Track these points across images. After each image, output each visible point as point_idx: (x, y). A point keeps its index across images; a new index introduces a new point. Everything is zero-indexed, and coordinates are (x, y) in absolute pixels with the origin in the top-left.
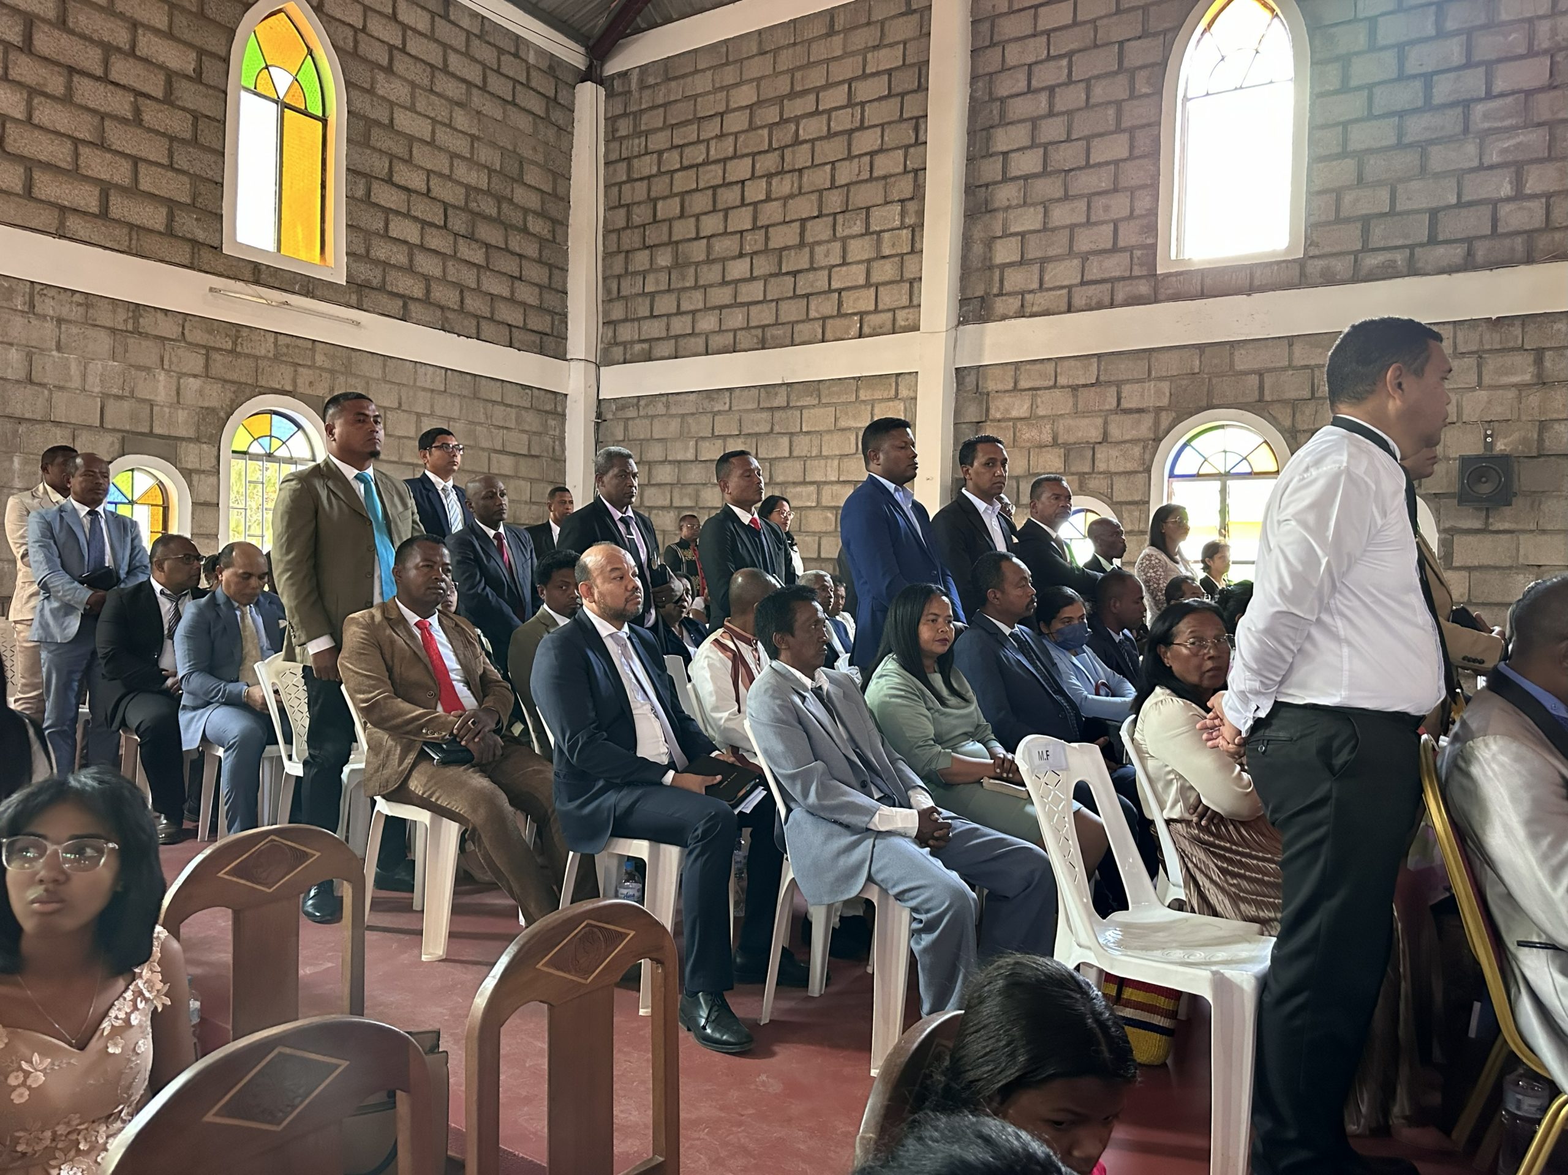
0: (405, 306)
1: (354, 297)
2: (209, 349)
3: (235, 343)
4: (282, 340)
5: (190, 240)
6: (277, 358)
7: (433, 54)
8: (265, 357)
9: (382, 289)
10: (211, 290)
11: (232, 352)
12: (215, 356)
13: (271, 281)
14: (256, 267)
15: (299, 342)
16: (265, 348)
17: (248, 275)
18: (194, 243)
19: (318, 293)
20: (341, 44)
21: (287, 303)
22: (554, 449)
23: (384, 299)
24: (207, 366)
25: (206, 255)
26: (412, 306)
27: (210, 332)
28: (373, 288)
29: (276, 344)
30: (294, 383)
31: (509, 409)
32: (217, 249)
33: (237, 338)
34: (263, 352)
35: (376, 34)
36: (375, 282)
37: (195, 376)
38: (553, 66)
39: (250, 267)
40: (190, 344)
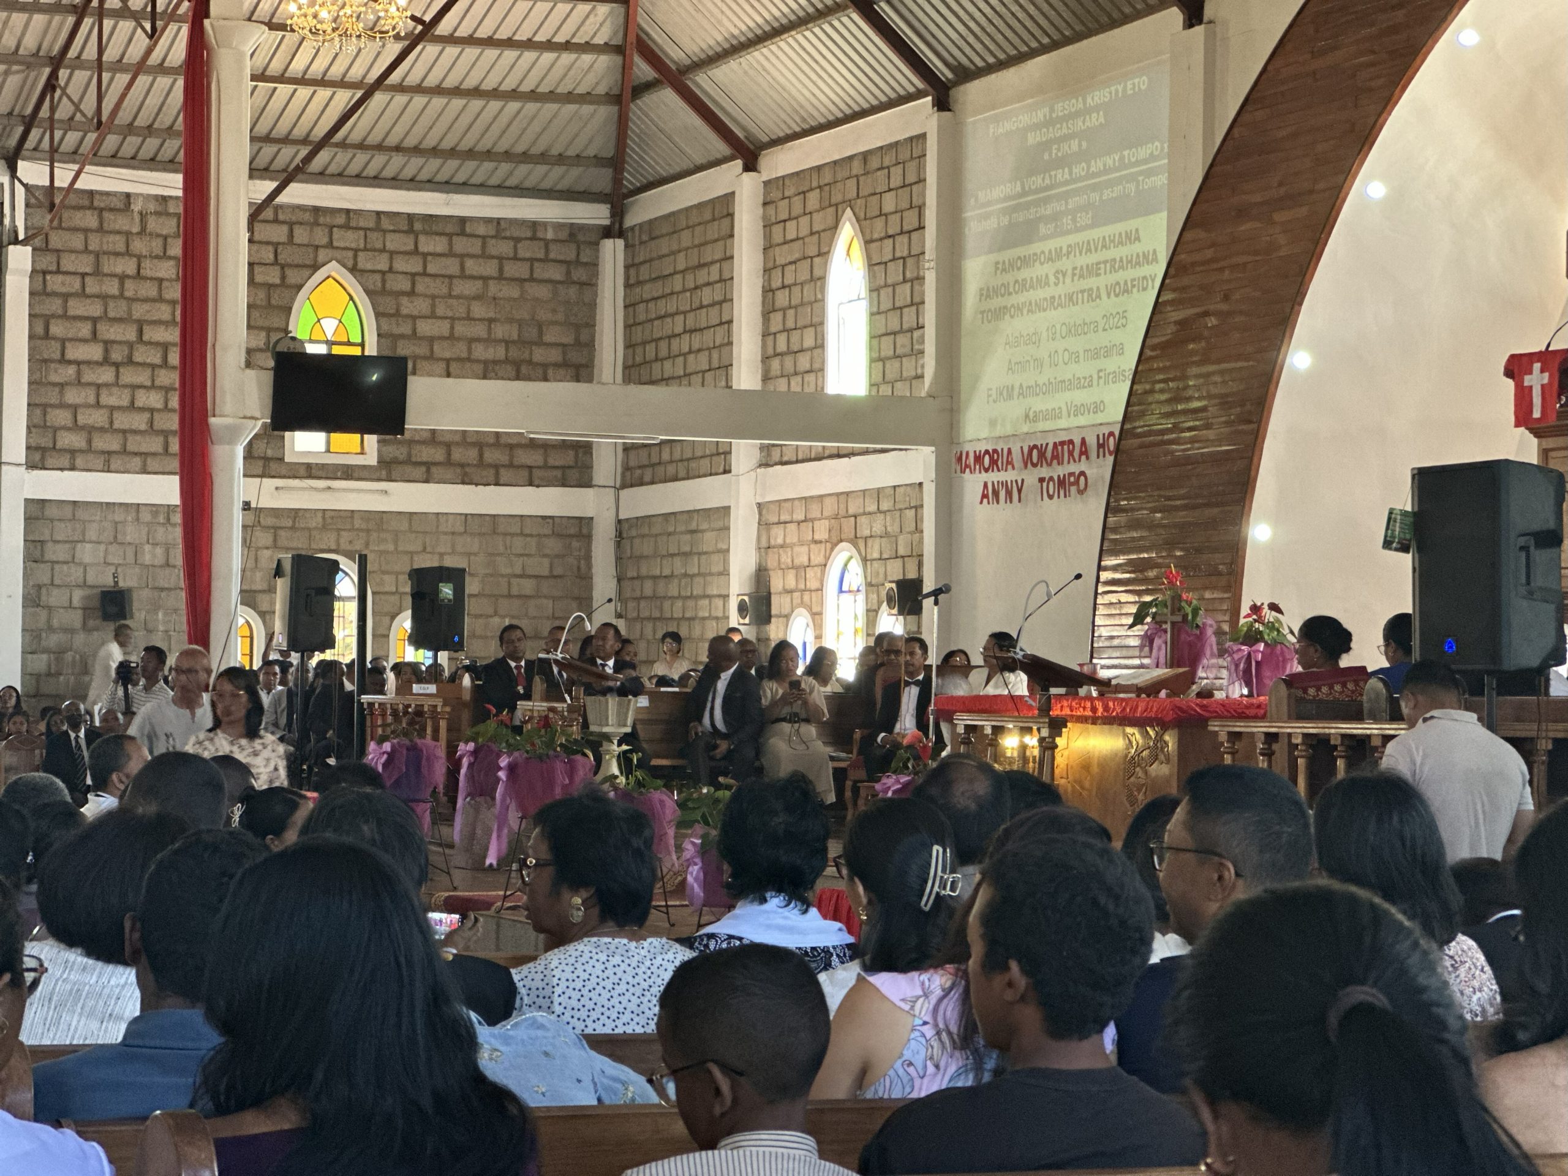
0: (428, 471)
1: (384, 472)
2: (276, 528)
3: (294, 522)
4: (328, 515)
5: (263, 458)
6: (324, 527)
7: (452, 266)
8: (316, 528)
9: (409, 461)
10: (277, 488)
11: (293, 528)
12: (282, 533)
13: (320, 473)
14: (309, 466)
15: (342, 514)
16: (316, 522)
17: (302, 472)
18: (266, 459)
19: (356, 475)
20: (371, 287)
21: (329, 488)
22: (579, 568)
23: (409, 469)
24: (275, 540)
25: (273, 466)
26: (434, 469)
27: (277, 517)
28: (401, 463)
29: (324, 518)
30: (338, 544)
31: (528, 539)
32: (282, 459)
33: (295, 518)
34: (314, 525)
35: (400, 270)
36: (401, 457)
37: (267, 548)
38: (573, 233)
39: (304, 467)
40: (264, 527)
